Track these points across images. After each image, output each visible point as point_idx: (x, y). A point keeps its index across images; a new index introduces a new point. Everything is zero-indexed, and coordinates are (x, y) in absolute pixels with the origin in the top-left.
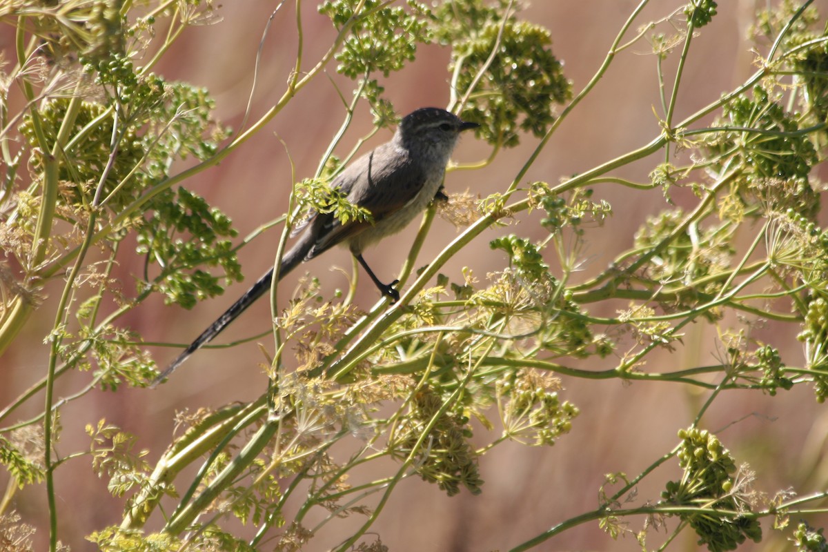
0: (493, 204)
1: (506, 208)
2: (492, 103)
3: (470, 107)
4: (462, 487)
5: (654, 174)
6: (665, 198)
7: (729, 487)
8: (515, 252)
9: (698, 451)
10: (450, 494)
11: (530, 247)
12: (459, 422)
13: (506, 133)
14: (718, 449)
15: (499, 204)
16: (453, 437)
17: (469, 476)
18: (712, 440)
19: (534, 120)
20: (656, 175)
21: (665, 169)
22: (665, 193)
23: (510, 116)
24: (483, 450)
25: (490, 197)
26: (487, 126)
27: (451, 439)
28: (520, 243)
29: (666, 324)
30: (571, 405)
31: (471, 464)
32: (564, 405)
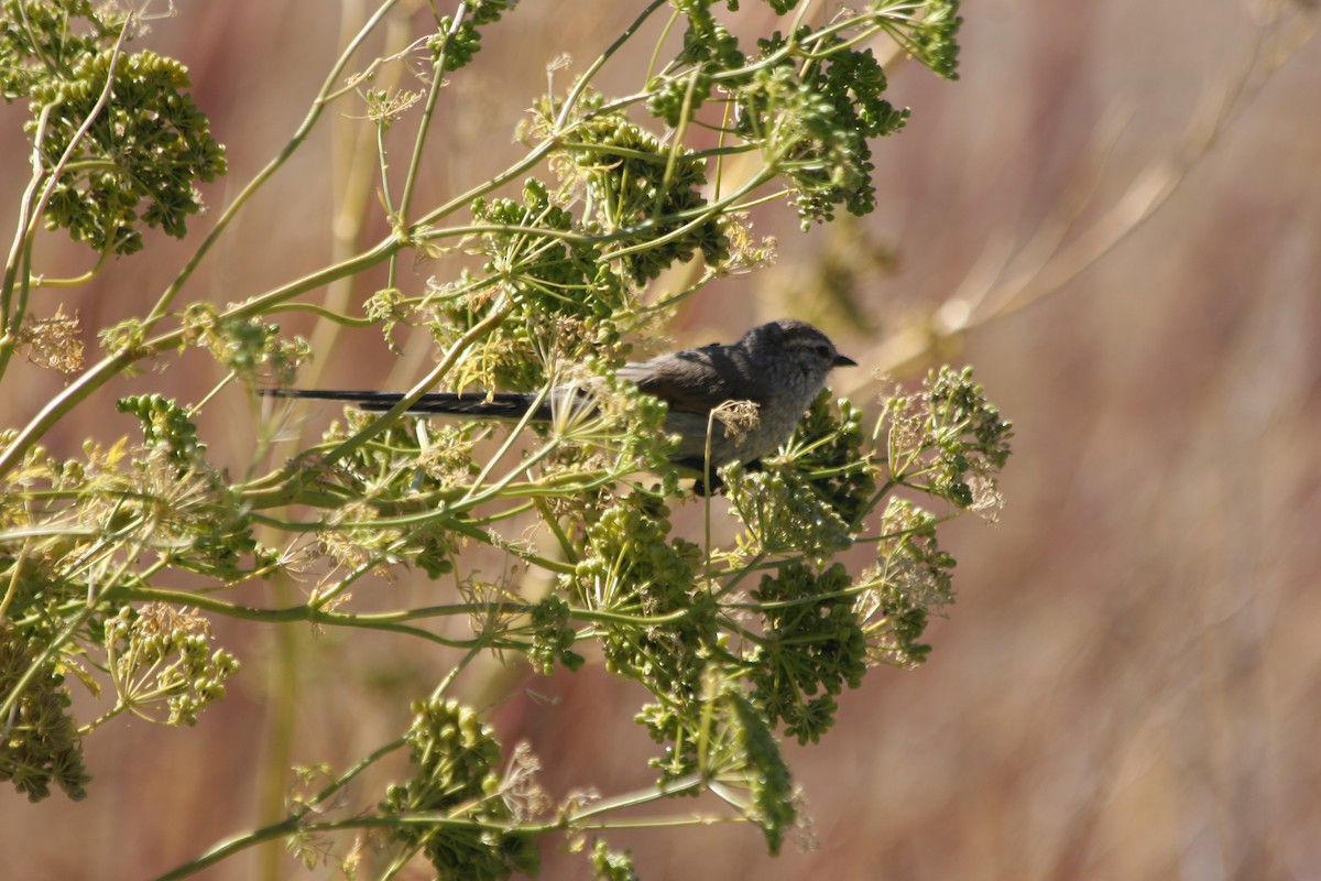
0: (125, 337)
1: (149, 343)
2: (94, 179)
3: (61, 187)
4: (54, 786)
5: (372, 305)
6: (387, 343)
7: (493, 786)
8: (154, 421)
9: (447, 731)
10: (34, 798)
11: (178, 413)
12: (49, 682)
13: (121, 231)
14: (476, 727)
15: (137, 337)
16: (45, 704)
17: (67, 769)
18: (466, 714)
19: (165, 208)
20: (376, 305)
21: (388, 296)
22: (387, 335)
23: (128, 202)
24: (87, 727)
25: (122, 325)
26: (89, 219)
27: (41, 707)
28: (162, 405)
29: (394, 534)
30: (229, 656)
31: (71, 749)
32: (216, 656)
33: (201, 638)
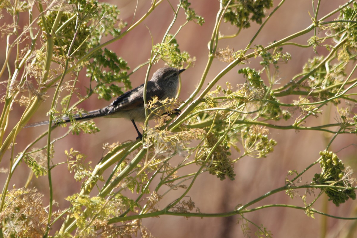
0: (239, 54)
1: (245, 56)
2: (238, 9)
3: (229, 11)
4: (226, 177)
5: (309, 41)
6: (314, 51)
7: (342, 176)
8: (249, 75)
9: (328, 160)
10: (221, 180)
11: (255, 73)
12: (226, 149)
13: (244, 22)
14: (337, 160)
15: (242, 54)
16: (223, 155)
17: (229, 172)
18: (334, 156)
19: (256, 16)
20: (310, 41)
21: (314, 38)
22: (314, 49)
23: (246, 15)
24: (235, 160)
25: (238, 51)
26: (236, 19)
27: (222, 156)
28: (251, 71)
29: (314, 107)
30: (274, 141)
31: (230, 167)
32: (270, 140)
33: (266, 136)
